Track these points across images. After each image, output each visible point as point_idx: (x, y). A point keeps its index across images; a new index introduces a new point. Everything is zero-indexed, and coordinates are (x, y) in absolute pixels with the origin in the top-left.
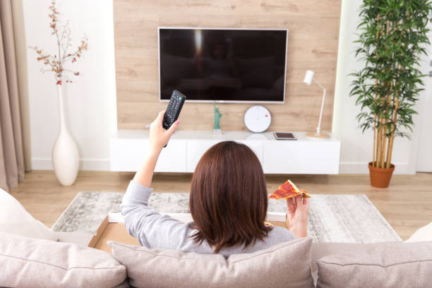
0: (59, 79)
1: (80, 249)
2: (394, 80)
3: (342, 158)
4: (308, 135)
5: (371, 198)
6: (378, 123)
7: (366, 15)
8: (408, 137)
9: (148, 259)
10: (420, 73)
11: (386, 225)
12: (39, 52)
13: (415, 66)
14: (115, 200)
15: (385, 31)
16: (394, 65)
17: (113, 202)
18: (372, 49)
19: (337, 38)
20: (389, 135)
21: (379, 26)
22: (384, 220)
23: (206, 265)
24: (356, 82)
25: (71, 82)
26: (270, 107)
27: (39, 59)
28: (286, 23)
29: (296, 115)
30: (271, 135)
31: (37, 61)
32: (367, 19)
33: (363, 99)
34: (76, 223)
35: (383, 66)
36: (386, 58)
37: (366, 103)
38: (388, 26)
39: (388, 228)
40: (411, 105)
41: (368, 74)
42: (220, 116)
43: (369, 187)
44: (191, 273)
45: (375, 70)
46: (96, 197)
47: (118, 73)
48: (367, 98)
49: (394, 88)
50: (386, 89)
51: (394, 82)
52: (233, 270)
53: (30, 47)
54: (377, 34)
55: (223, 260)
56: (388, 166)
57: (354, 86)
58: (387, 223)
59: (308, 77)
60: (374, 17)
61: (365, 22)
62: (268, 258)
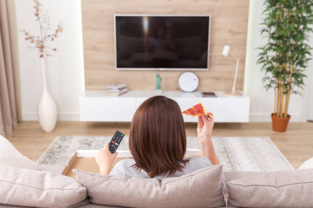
0: (41, 53)
1: (53, 175)
2: (290, 52)
3: (251, 110)
4: (226, 93)
5: (273, 139)
6: (278, 84)
7: (269, 4)
8: (300, 94)
9: (102, 182)
10: (309, 46)
11: (283, 159)
12: (27, 34)
13: (305, 42)
14: (84, 142)
15: (283, 16)
16: (289, 41)
17: (82, 144)
18: (273, 29)
19: (247, 21)
20: (286, 93)
21: (278, 13)
22: (282, 155)
23: (145, 185)
24: (261, 54)
25: (51, 56)
26: (198, 73)
27: (27, 39)
28: (208, 11)
29: (217, 79)
30: (198, 93)
31: (25, 40)
32: (269, 7)
33: (267, 66)
34: (55, 159)
35: (281, 41)
36: (283, 36)
37: (269, 69)
38: (285, 12)
39: (285, 161)
40: (302, 71)
41: (270, 48)
42: (161, 80)
43: (271, 132)
44: (134, 192)
45: (275, 45)
46: (70, 140)
47: (85, 49)
48: (269, 65)
49: (289, 58)
50: (284, 59)
51: (289, 54)
52: (164, 189)
53: (20, 30)
54: (277, 18)
55: (158, 183)
56: (285, 116)
57: (260, 57)
58: (284, 157)
59: (226, 51)
60: (275, 6)
61: (268, 10)
62: (190, 180)
